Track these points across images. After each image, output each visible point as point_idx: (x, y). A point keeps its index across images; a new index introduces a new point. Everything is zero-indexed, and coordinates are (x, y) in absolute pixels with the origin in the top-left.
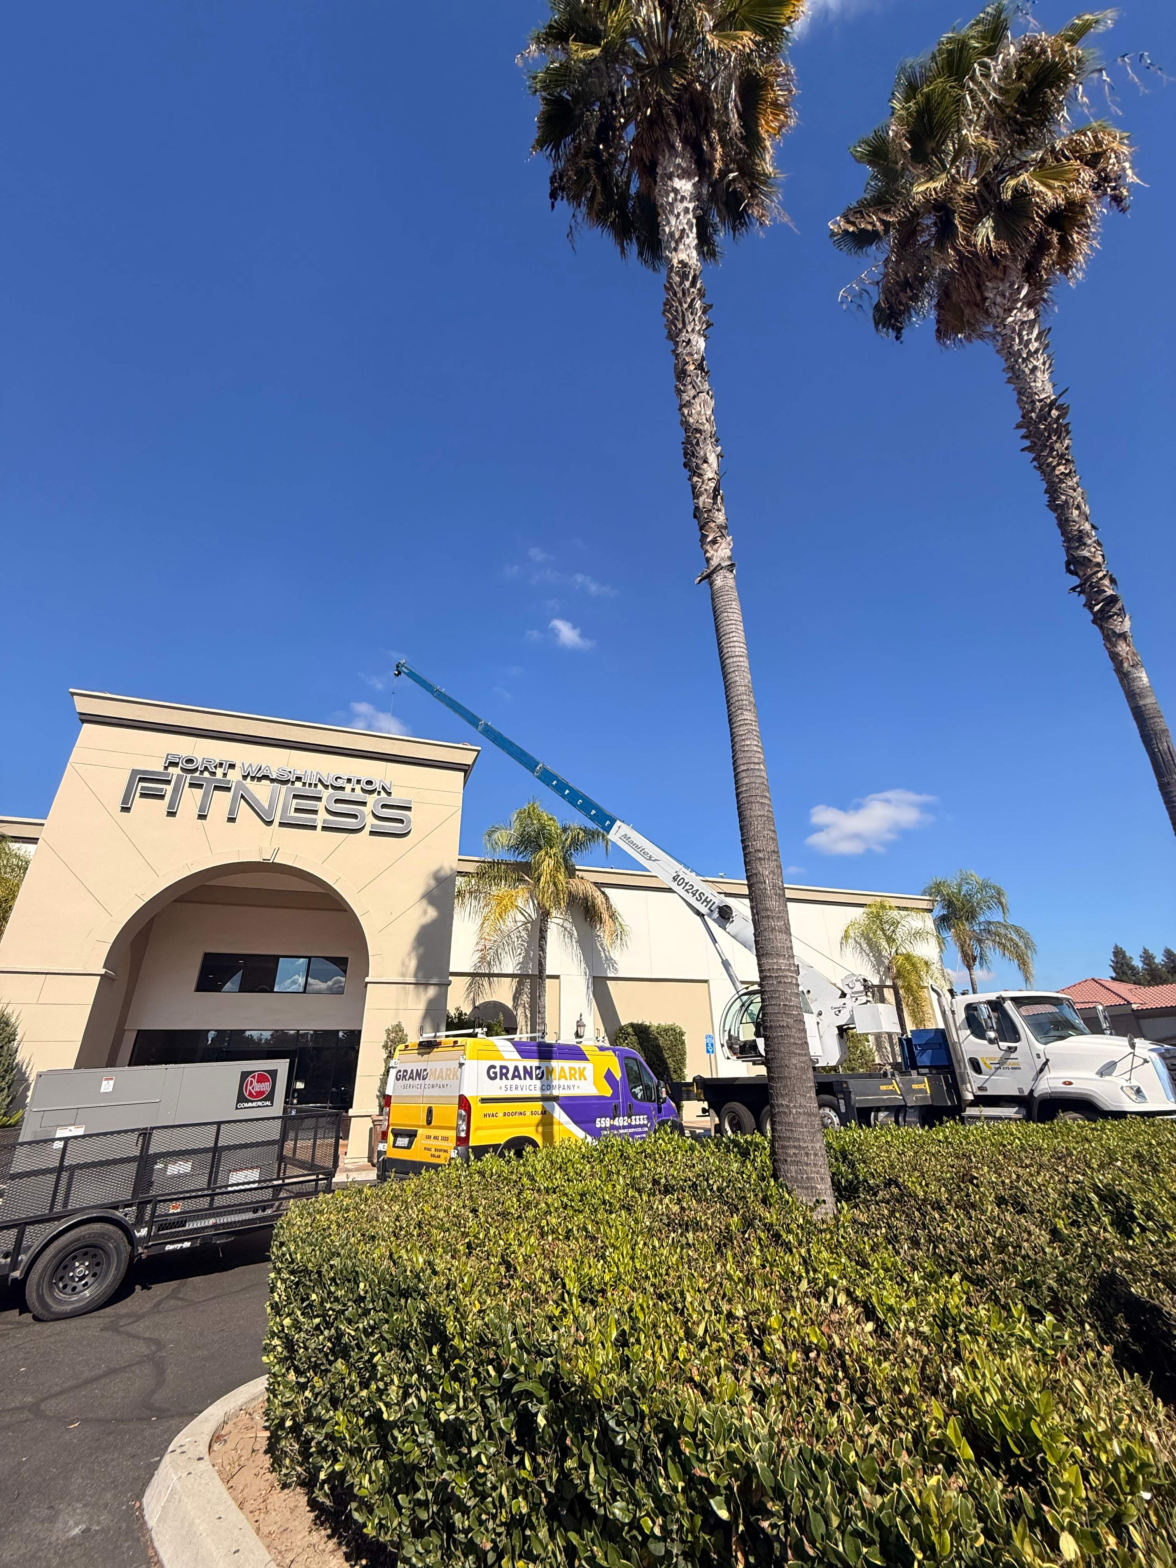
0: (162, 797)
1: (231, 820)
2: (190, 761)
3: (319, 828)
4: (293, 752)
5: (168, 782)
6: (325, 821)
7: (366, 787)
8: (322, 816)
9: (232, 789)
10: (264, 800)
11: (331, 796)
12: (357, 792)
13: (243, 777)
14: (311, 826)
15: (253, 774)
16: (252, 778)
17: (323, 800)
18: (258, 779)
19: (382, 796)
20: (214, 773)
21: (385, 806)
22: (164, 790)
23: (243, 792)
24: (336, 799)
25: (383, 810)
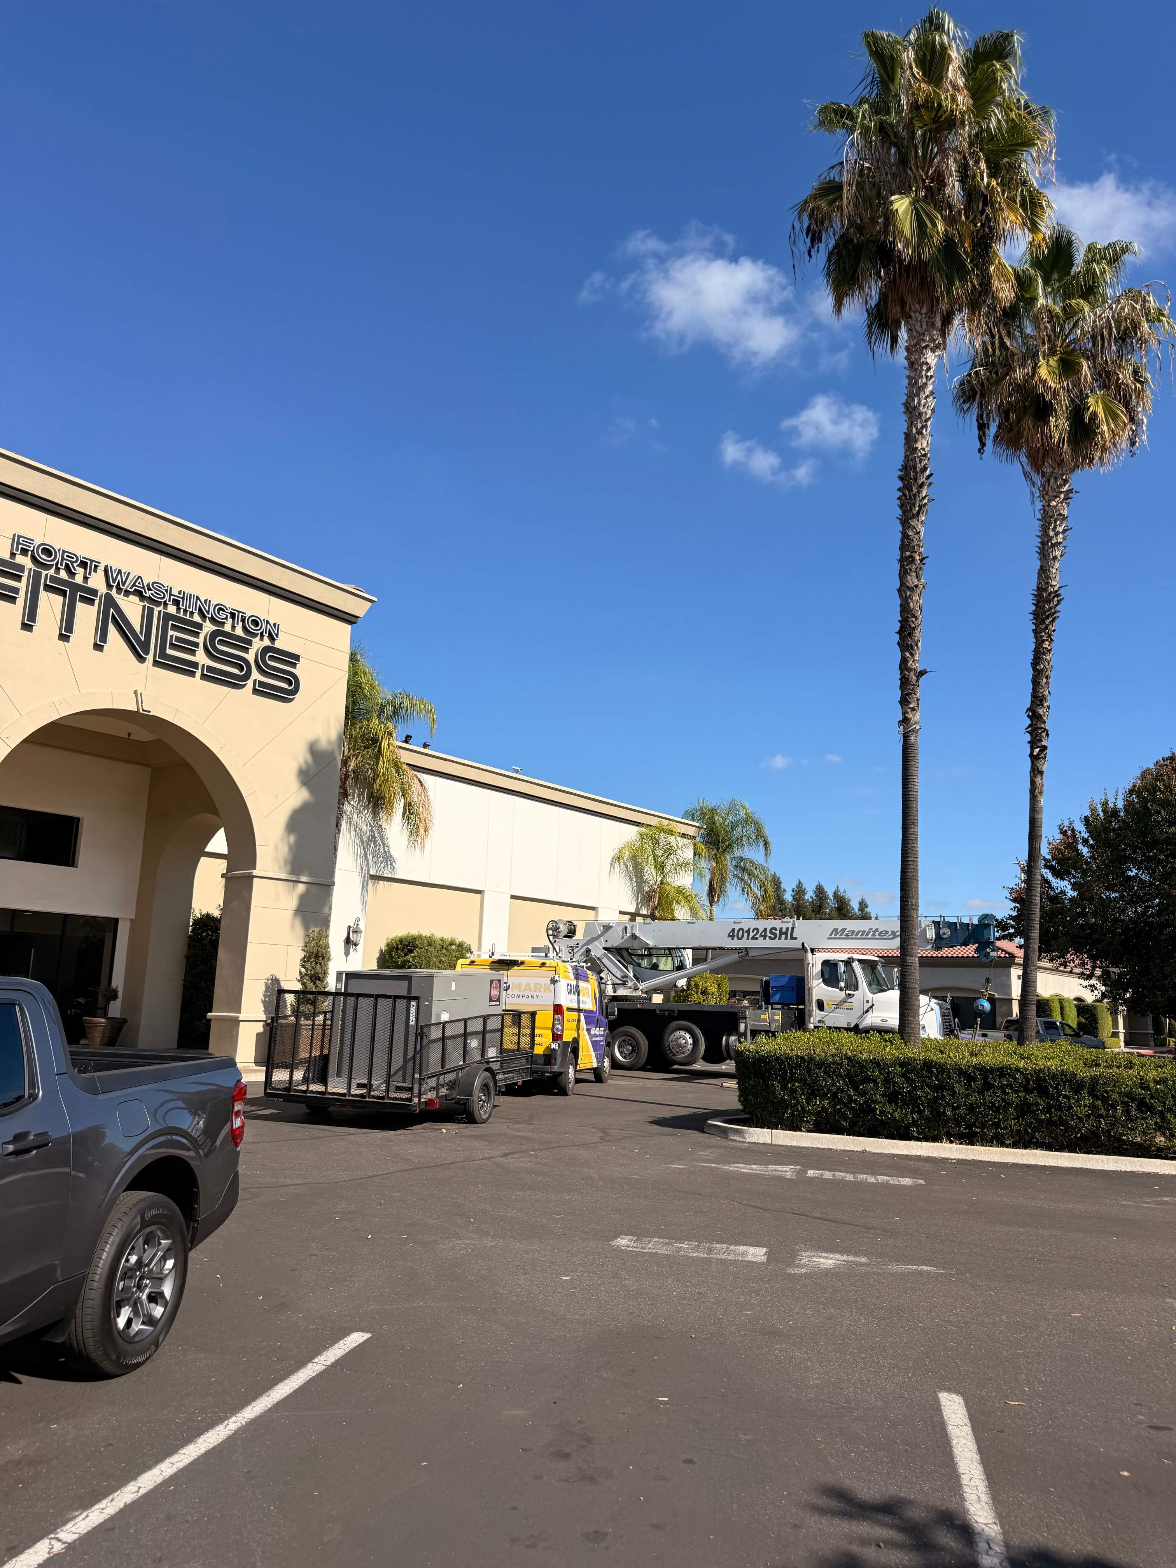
0: (13, 600)
1: (98, 647)
2: (47, 552)
3: (198, 674)
4: (164, 559)
5: (18, 578)
6: (210, 669)
7: (251, 627)
8: (201, 657)
9: (97, 603)
10: (136, 625)
11: (214, 634)
12: (239, 631)
13: (109, 587)
14: (187, 669)
15: (123, 585)
16: (119, 589)
17: (202, 636)
18: (127, 593)
19: (267, 642)
20: (75, 574)
21: (272, 658)
22: (16, 590)
23: (112, 610)
24: (219, 640)
25: (270, 663)
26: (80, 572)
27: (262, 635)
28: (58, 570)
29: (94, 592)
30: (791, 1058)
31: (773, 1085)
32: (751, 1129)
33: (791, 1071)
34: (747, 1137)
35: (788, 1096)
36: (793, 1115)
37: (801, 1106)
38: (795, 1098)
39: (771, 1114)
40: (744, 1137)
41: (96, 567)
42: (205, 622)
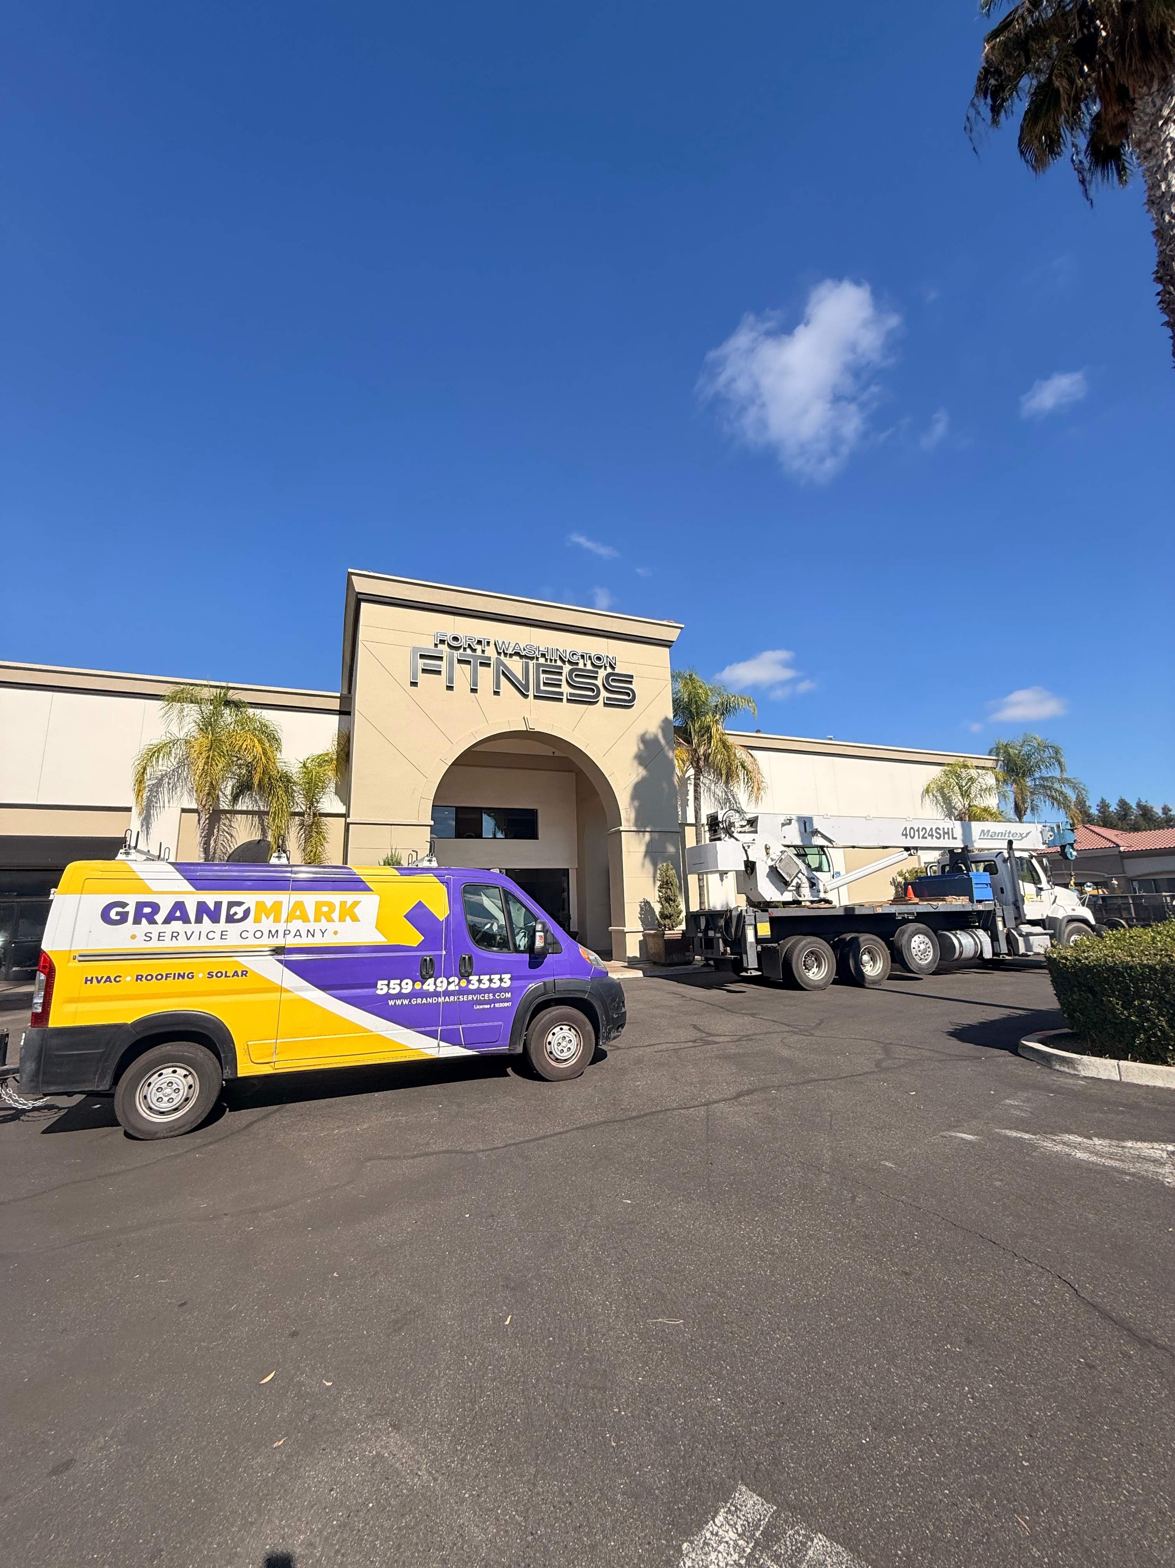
0: (439, 673)
1: (496, 693)
2: (456, 639)
3: (565, 700)
4: (532, 629)
5: (441, 659)
6: (571, 694)
7: (597, 663)
8: (565, 689)
9: (492, 665)
10: (519, 674)
11: (571, 671)
12: (589, 667)
13: (499, 654)
14: (557, 698)
15: (507, 650)
16: (506, 654)
17: (564, 674)
18: (511, 655)
19: (609, 670)
20: (476, 650)
21: (613, 680)
22: (440, 666)
23: (501, 668)
24: (576, 675)
25: (613, 684)
26: (479, 648)
27: (605, 667)
28: (465, 649)
29: (489, 658)
30: (1131, 968)
31: (1110, 1002)
32: (1085, 1058)
33: (1136, 984)
34: (1080, 1068)
35: (1137, 1016)
36: (1149, 1041)
37: (1160, 1030)
38: (1148, 1020)
39: (1114, 1037)
40: (1075, 1069)
41: (488, 643)
42: (565, 664)
